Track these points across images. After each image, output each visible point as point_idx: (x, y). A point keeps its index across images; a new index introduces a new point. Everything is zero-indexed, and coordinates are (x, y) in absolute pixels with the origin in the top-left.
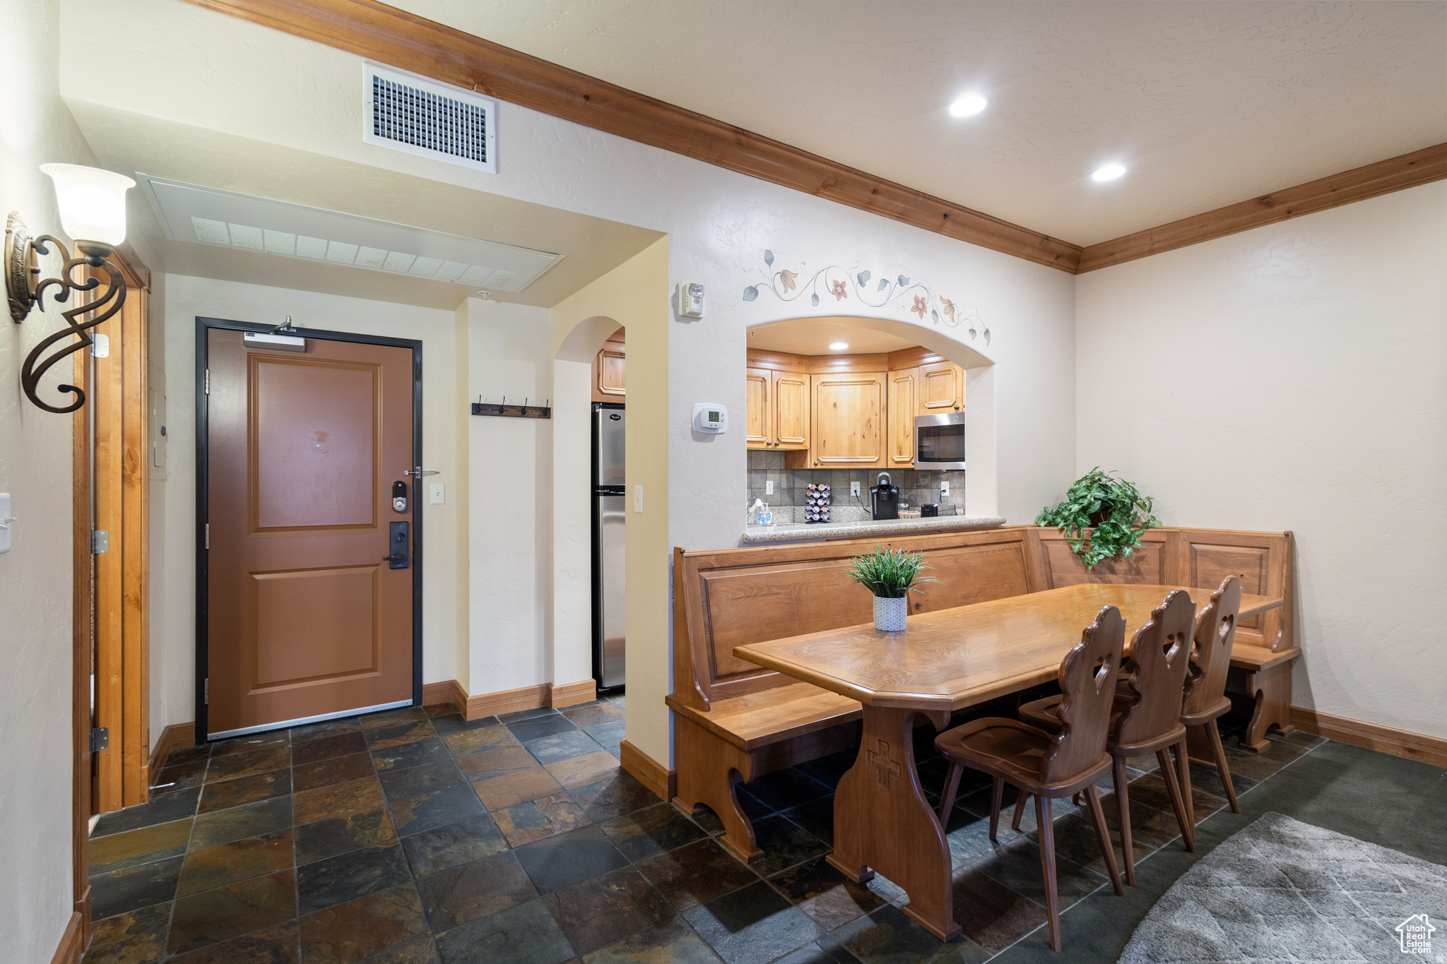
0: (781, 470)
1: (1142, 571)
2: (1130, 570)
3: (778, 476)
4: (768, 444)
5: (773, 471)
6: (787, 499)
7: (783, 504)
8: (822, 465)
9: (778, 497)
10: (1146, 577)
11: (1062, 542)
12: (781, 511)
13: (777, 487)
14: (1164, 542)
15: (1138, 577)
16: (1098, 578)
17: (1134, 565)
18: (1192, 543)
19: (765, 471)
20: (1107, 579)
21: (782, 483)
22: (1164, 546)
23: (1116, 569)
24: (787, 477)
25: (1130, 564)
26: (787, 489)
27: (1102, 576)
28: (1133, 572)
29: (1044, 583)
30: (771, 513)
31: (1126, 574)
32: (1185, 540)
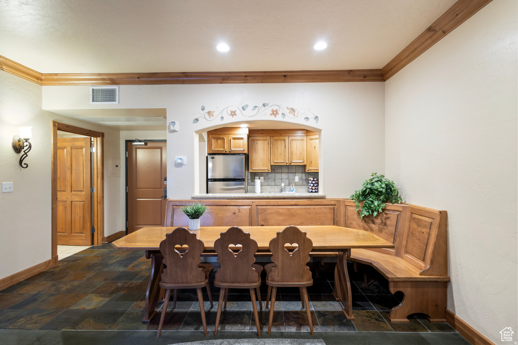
0: (302, 172)
1: (387, 224)
2: (382, 223)
3: (301, 175)
4: (287, 163)
5: (299, 173)
6: (305, 183)
7: (303, 185)
8: (310, 170)
9: (301, 182)
10: (389, 227)
11: (354, 207)
12: (302, 188)
13: (301, 179)
14: (401, 211)
15: (385, 227)
16: (367, 225)
17: (384, 221)
18: (412, 213)
19: (295, 173)
20: (370, 226)
21: (303, 177)
22: (401, 213)
23: (375, 222)
24: (305, 175)
25: (382, 220)
26: (305, 179)
27: (369, 224)
28: (383, 224)
29: (344, 224)
30: (295, 188)
31: (379, 225)
32: (410, 211)
